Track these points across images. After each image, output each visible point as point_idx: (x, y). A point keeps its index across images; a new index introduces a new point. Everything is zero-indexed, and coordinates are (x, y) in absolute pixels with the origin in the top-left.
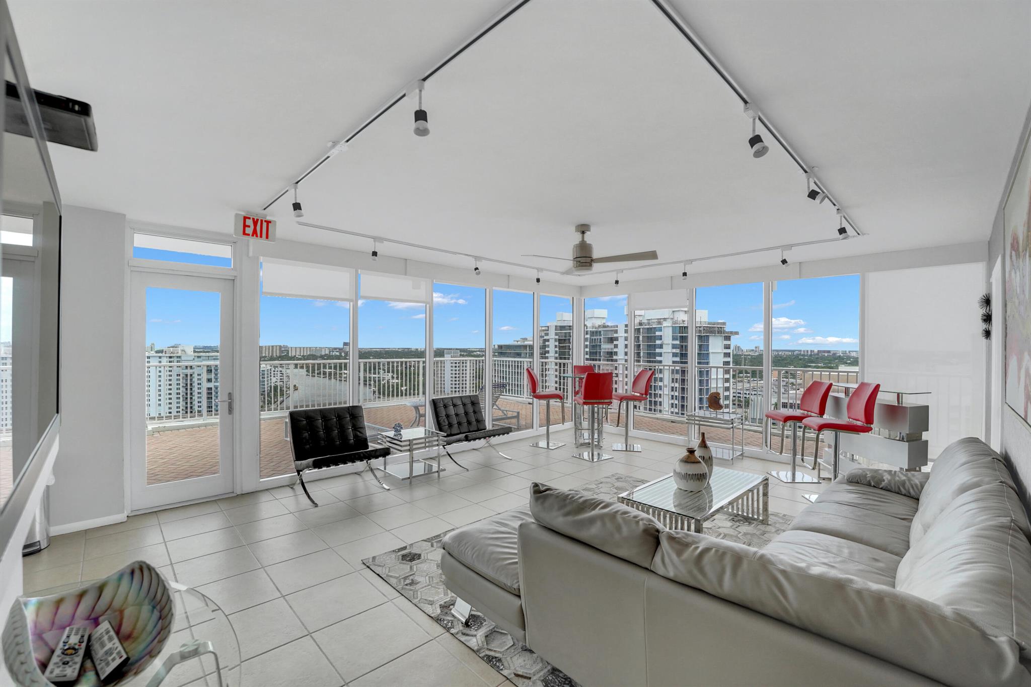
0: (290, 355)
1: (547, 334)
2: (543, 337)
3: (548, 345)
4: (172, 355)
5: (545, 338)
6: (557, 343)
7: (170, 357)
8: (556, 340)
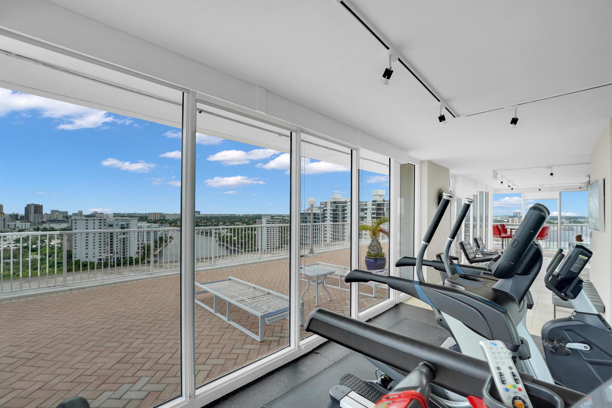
0: (166, 219)
1: (326, 207)
2: (323, 208)
3: (327, 213)
4: (101, 218)
5: (324, 208)
6: (332, 212)
7: (100, 220)
8: (331, 210)
